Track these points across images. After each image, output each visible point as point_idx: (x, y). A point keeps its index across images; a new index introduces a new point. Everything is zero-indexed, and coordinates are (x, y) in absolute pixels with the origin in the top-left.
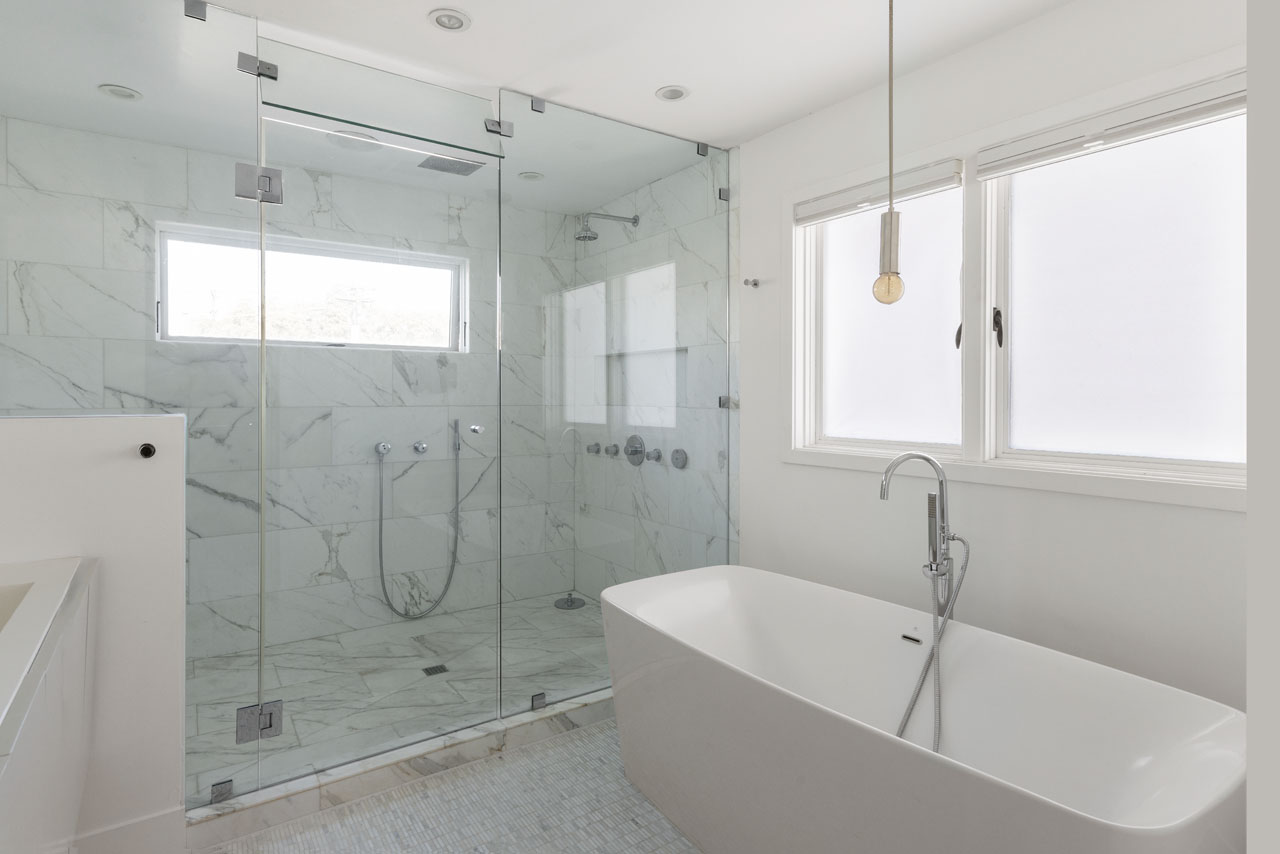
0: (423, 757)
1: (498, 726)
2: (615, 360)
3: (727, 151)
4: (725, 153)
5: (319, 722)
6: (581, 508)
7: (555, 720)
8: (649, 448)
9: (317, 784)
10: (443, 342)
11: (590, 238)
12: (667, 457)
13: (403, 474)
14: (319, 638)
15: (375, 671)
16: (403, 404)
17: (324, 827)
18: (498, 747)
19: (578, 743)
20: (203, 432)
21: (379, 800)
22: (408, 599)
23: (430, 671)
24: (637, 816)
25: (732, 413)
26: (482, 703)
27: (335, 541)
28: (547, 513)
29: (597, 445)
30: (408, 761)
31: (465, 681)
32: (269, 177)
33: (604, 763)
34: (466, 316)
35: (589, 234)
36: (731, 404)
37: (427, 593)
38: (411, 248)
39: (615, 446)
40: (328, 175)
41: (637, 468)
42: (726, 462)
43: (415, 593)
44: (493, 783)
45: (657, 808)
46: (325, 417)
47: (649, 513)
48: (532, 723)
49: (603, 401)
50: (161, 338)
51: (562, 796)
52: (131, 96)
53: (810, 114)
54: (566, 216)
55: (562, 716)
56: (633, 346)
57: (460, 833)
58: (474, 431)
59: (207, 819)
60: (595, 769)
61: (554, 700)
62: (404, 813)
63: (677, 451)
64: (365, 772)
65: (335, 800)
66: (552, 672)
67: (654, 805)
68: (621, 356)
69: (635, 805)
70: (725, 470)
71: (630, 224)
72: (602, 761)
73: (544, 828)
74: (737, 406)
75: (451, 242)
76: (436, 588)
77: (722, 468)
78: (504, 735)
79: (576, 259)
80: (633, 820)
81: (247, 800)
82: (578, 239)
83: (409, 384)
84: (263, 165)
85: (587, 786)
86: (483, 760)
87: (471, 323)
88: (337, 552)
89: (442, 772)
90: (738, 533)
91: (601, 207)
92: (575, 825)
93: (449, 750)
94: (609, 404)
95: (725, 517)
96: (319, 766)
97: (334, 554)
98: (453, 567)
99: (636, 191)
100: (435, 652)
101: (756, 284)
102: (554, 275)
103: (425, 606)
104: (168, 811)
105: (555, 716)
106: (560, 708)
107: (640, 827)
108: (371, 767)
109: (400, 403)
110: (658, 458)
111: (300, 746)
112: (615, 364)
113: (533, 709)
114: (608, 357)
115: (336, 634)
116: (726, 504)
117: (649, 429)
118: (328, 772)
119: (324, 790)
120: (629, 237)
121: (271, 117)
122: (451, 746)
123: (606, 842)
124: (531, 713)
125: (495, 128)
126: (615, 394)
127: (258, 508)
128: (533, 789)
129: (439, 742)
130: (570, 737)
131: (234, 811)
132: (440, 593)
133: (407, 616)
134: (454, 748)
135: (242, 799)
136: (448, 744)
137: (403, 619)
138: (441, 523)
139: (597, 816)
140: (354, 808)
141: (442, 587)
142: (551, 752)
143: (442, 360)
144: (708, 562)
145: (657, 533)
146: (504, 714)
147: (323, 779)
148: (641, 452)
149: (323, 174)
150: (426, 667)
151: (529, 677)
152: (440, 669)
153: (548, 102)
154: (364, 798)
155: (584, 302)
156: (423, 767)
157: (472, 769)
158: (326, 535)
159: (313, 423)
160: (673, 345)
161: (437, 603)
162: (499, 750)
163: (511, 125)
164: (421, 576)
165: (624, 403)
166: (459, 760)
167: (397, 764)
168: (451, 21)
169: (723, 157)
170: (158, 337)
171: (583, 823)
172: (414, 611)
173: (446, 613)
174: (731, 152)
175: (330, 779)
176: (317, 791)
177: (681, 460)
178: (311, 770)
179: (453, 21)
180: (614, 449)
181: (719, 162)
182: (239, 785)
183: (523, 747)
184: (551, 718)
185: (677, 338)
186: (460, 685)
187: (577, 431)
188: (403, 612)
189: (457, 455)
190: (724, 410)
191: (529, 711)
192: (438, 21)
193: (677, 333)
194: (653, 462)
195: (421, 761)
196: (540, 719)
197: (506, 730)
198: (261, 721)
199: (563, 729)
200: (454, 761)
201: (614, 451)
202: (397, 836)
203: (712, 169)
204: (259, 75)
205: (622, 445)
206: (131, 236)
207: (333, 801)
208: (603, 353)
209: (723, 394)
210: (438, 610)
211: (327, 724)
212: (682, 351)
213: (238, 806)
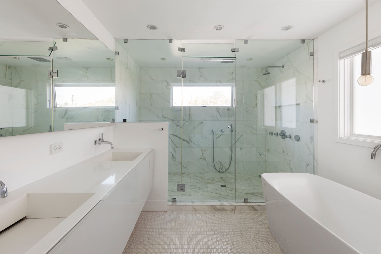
0: (215, 206)
1: (234, 204)
2: (278, 108)
3: (313, 40)
4: (312, 40)
5: (196, 191)
6: (268, 150)
7: (250, 207)
8: (287, 134)
9: (191, 205)
10: (229, 105)
11: (267, 74)
12: (293, 137)
13: (219, 137)
14: (200, 173)
15: (210, 183)
16: (219, 120)
17: (192, 214)
18: (234, 209)
19: (257, 215)
20: (178, 126)
21: (204, 213)
22: (220, 168)
23: (222, 186)
24: (269, 241)
25: (315, 124)
26: (232, 197)
27: (203, 151)
28: (257, 150)
29: (272, 132)
30: (211, 206)
31: (230, 191)
32: (184, 72)
33: (263, 223)
34: (235, 98)
35: (267, 73)
36: (315, 121)
37: (224, 167)
38: (221, 82)
39: (277, 133)
40: (202, 68)
41: (284, 140)
42: (313, 140)
43: (221, 166)
44: (231, 218)
45: (276, 242)
46: (202, 123)
47: (288, 154)
48: (243, 206)
49: (274, 120)
50: (172, 106)
51: (248, 228)
52: (165, 60)
53: (346, 20)
54: (263, 68)
55: (252, 206)
56: (283, 103)
57: (220, 227)
58: (228, 127)
59: (171, 205)
60: (260, 224)
61: (251, 201)
62: (209, 217)
63: (296, 136)
64: (202, 205)
65: (195, 210)
66: (253, 194)
67: (276, 240)
68: (280, 107)
69: (270, 238)
70: (313, 143)
71: (282, 68)
72: (262, 222)
73: (242, 234)
74: (317, 122)
75: (231, 80)
76: (227, 167)
77: (312, 142)
78: (236, 207)
79: (266, 80)
80: (268, 242)
81: (178, 204)
82: (264, 74)
83: (220, 115)
84: (182, 70)
85: (256, 227)
86: (230, 211)
87: (236, 100)
88: (204, 154)
89: (219, 211)
90: (318, 164)
91: (273, 64)
92: (250, 236)
93: (220, 206)
94: (276, 121)
95: (313, 158)
96: (193, 201)
97: (203, 155)
98: (231, 161)
99: (283, 58)
100: (225, 182)
101: (324, 82)
102: (259, 85)
103: (224, 170)
104: (165, 201)
105: (251, 206)
106: (252, 204)
107: (270, 245)
108: (203, 204)
109: (218, 120)
110: (290, 137)
111: (191, 196)
112: (278, 109)
113: (244, 202)
114: (276, 107)
115: (204, 173)
116: (313, 154)
117: (288, 128)
118: (194, 203)
119: (193, 206)
120: (281, 72)
121: (184, 60)
122: (222, 205)
123: (258, 245)
124: (244, 203)
125: (234, 51)
126: (278, 118)
127: (189, 143)
128: (241, 223)
129: (219, 203)
130: (255, 213)
131: (176, 205)
132: (228, 168)
133: (219, 172)
134: (222, 206)
135: (177, 203)
136: (221, 204)
137: (218, 172)
138: (228, 150)
139: (257, 237)
140: (199, 213)
141: (228, 166)
142: (248, 215)
143: (228, 109)
144: (307, 172)
145: (290, 160)
146: (236, 201)
147: (193, 204)
148: (285, 135)
149: (201, 68)
150: (221, 185)
151: (247, 194)
152: (224, 186)
153: (249, 40)
154: (201, 211)
155: (270, 92)
156: (214, 208)
157: (227, 213)
158: (202, 150)
159: (199, 124)
160: (295, 103)
161: (227, 170)
162: (234, 210)
163: (238, 49)
164: (223, 163)
165: (281, 121)
166: (224, 209)
167: (209, 205)
168: (219, 28)
169: (312, 42)
170: (171, 106)
171: (253, 237)
172: (221, 171)
173: (229, 173)
174: (314, 40)
175: (194, 204)
176: (191, 206)
177: (298, 139)
178: (191, 201)
179: (220, 28)
180: (277, 134)
181: (310, 44)
182: (177, 200)
183: (241, 211)
184: (249, 206)
185: (296, 101)
186: (228, 191)
187: (266, 128)
188: (218, 170)
189: (232, 133)
190: (312, 123)
191: (243, 202)
192: (216, 29)
193: (296, 99)
194: (289, 138)
195: (214, 207)
196: (246, 205)
197: (236, 205)
198: (181, 188)
199: (253, 210)
200: (222, 209)
201: (277, 135)
202: (206, 222)
203: (308, 47)
204: (182, 51)
205: (279, 132)
206: (167, 87)
207: (195, 209)
208: (274, 106)
209: (312, 118)
210: (227, 172)
211: (197, 192)
212: (298, 105)
213: (176, 204)
